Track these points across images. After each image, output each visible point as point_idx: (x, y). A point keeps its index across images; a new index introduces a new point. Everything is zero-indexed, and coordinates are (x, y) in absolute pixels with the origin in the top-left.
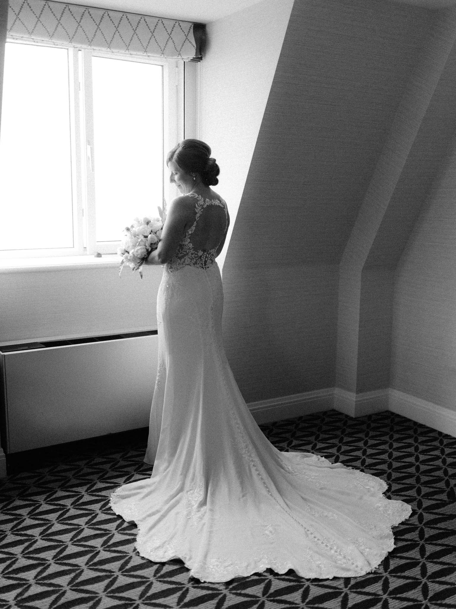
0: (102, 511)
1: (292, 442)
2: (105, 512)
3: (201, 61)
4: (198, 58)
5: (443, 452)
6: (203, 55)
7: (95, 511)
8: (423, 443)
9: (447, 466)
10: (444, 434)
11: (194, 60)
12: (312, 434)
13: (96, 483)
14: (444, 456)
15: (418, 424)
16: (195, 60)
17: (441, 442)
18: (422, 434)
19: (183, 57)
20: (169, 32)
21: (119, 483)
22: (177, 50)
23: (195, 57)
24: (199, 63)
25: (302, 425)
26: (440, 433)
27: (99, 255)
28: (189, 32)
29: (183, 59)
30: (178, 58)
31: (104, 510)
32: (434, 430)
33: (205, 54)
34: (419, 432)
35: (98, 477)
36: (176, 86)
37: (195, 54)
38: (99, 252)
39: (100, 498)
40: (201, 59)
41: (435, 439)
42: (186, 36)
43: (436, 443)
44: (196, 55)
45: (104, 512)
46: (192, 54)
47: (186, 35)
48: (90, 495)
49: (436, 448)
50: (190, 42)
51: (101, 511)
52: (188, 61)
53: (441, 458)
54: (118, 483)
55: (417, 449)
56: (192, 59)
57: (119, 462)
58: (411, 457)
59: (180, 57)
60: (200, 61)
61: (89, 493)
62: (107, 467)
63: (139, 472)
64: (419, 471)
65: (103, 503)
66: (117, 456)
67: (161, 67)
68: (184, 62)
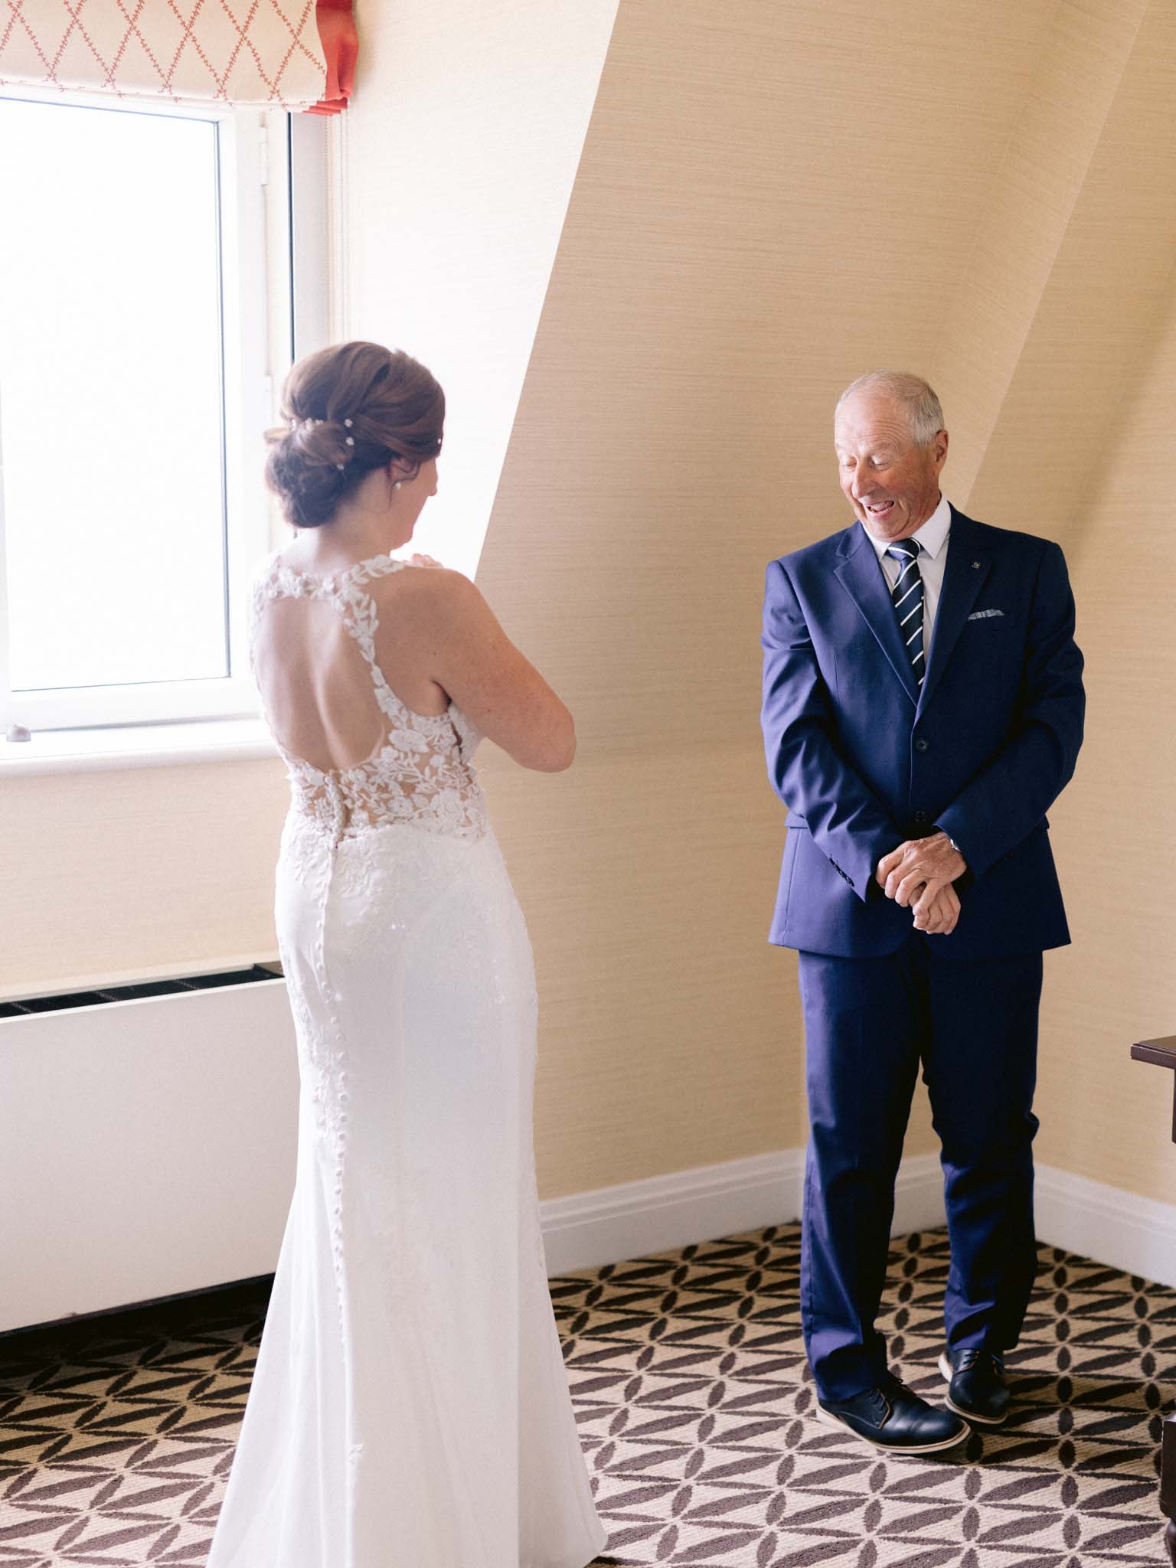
0: (64, 1553)
1: (663, 1323)
2: (74, 1555)
3: (343, 111)
4: (335, 102)
5: (1144, 1335)
6: (348, 94)
7: (41, 1553)
8: (1082, 1311)
9: (1158, 1377)
10: (1149, 1282)
11: (320, 108)
12: (730, 1297)
13: (35, 1471)
14: (1148, 1349)
15: (1068, 1256)
16: (324, 109)
17: (1141, 1308)
18: (1081, 1285)
19: (285, 101)
20: (241, 24)
21: (111, 1467)
22: (266, 80)
23: (324, 99)
24: (336, 116)
25: (695, 1272)
26: (1138, 1282)
27: (22, 734)
28: (303, 21)
29: (284, 105)
30: (269, 105)
31: (71, 1551)
32: (1116, 1274)
33: (355, 89)
34: (1070, 1281)
35: (42, 1452)
36: (263, 186)
37: (323, 90)
38: (20, 725)
39: (54, 1514)
40: (343, 103)
41: (1122, 1299)
42: (296, 34)
43: (1126, 1312)
44: (328, 93)
45: (67, 1555)
46: (316, 88)
47: (295, 31)
48: (18, 1506)
49: (1124, 1327)
50: (307, 53)
51: (59, 1551)
52: (300, 110)
53: (1137, 1355)
54: (107, 1470)
55: (1062, 1331)
56: (315, 104)
57: (103, 1405)
58: (1045, 1354)
59: (275, 100)
60: (339, 112)
61: (14, 1501)
62: (66, 1422)
63: (172, 1432)
64: (1070, 1394)
65: (63, 1529)
66: (97, 1388)
67: (211, 127)
68: (289, 114)
